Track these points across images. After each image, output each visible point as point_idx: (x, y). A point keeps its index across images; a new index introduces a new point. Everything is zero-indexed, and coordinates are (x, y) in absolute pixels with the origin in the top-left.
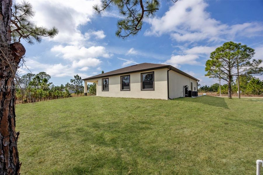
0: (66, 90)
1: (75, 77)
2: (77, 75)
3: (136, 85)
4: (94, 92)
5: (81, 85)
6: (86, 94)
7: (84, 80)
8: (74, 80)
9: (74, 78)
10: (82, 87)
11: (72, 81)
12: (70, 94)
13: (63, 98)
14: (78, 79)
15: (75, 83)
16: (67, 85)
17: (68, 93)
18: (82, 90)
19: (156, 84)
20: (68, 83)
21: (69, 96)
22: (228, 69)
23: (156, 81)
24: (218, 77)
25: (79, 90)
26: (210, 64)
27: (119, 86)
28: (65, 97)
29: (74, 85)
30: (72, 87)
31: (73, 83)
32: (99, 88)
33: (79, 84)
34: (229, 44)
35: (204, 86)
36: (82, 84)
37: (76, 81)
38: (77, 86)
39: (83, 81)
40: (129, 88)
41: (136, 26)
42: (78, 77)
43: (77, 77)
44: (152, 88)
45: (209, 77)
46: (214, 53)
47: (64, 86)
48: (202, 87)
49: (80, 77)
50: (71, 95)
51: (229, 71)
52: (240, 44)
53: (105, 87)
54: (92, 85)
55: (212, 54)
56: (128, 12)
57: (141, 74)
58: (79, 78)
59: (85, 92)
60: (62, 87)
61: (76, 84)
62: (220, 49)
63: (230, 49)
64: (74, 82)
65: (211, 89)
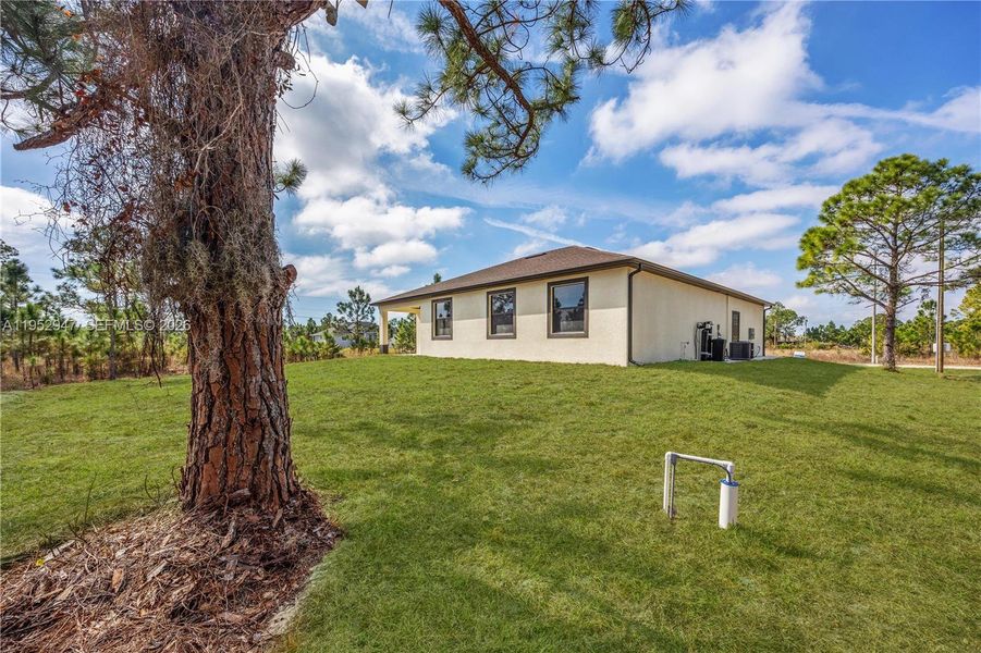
0: (327, 337)
1: (352, 294)
2: (358, 289)
3: (532, 321)
4: (411, 344)
5: (370, 320)
6: (385, 349)
7: (381, 304)
8: (349, 306)
9: (348, 299)
10: (374, 328)
11: (342, 307)
12: (337, 350)
13: (318, 358)
14: (362, 301)
15: (351, 314)
16: (327, 321)
17: (333, 346)
18: (373, 337)
19: (594, 316)
20: (329, 315)
21: (335, 353)
22: (888, 260)
23: (593, 309)
24: (847, 290)
25: (365, 337)
26: (813, 245)
27: (482, 324)
28: (325, 357)
29: (350, 321)
30: (343, 329)
31: (345, 315)
32: (424, 329)
33: (363, 318)
34: (897, 166)
35: (821, 327)
36: (373, 319)
37: (354, 306)
38: (358, 324)
39: (376, 308)
40: (513, 330)
41: (517, 148)
42: (361, 293)
43: (358, 296)
44: (582, 330)
45: (813, 289)
46: (836, 201)
47: (319, 324)
48: (816, 331)
49: (368, 296)
50: (341, 352)
51: (893, 269)
52: (943, 163)
53: (442, 328)
54: (406, 322)
55: (827, 207)
56: (493, 111)
57: (549, 284)
58: (365, 298)
59: (381, 343)
60: (312, 328)
61: (355, 316)
62: (857, 184)
63: (897, 183)
64: (348, 310)
65: (852, 337)
